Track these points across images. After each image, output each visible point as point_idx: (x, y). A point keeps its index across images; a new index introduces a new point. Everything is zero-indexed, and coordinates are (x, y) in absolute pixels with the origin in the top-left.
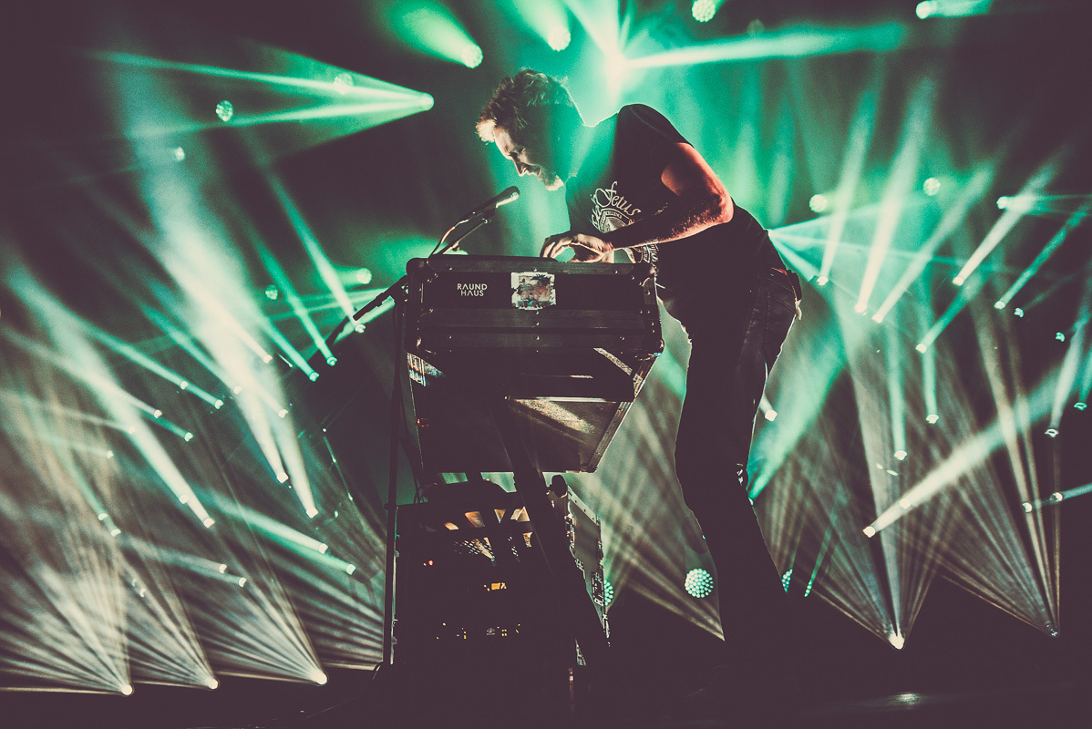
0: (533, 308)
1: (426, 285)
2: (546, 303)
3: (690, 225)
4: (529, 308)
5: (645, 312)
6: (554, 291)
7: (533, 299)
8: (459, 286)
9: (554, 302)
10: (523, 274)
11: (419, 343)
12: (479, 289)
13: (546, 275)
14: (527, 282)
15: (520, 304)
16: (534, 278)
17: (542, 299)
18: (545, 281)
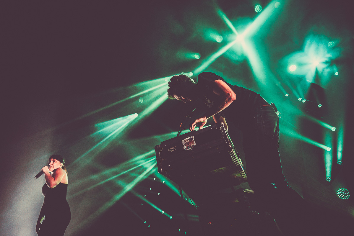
0: (190, 149)
1: (160, 152)
2: (194, 145)
3: (224, 105)
4: (189, 149)
5: (222, 138)
6: (194, 141)
7: (189, 146)
8: (169, 150)
9: (195, 144)
10: (185, 140)
11: (162, 170)
12: (174, 148)
13: (191, 137)
14: (187, 141)
15: (186, 149)
16: (188, 139)
17: (192, 145)
18: (191, 139)
